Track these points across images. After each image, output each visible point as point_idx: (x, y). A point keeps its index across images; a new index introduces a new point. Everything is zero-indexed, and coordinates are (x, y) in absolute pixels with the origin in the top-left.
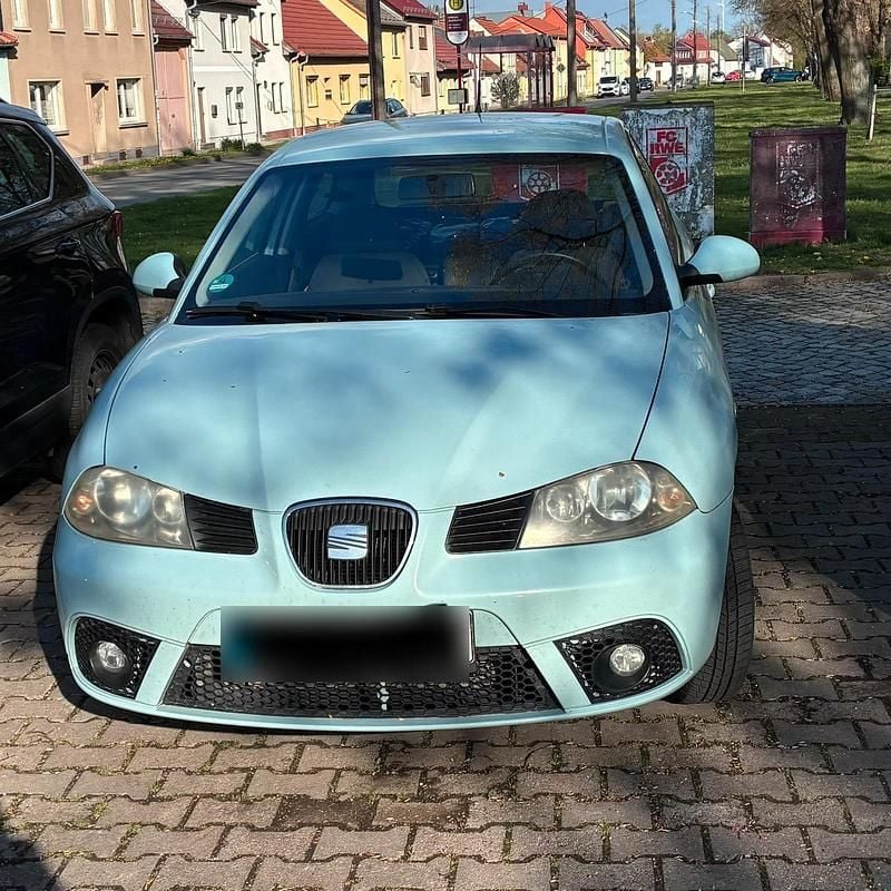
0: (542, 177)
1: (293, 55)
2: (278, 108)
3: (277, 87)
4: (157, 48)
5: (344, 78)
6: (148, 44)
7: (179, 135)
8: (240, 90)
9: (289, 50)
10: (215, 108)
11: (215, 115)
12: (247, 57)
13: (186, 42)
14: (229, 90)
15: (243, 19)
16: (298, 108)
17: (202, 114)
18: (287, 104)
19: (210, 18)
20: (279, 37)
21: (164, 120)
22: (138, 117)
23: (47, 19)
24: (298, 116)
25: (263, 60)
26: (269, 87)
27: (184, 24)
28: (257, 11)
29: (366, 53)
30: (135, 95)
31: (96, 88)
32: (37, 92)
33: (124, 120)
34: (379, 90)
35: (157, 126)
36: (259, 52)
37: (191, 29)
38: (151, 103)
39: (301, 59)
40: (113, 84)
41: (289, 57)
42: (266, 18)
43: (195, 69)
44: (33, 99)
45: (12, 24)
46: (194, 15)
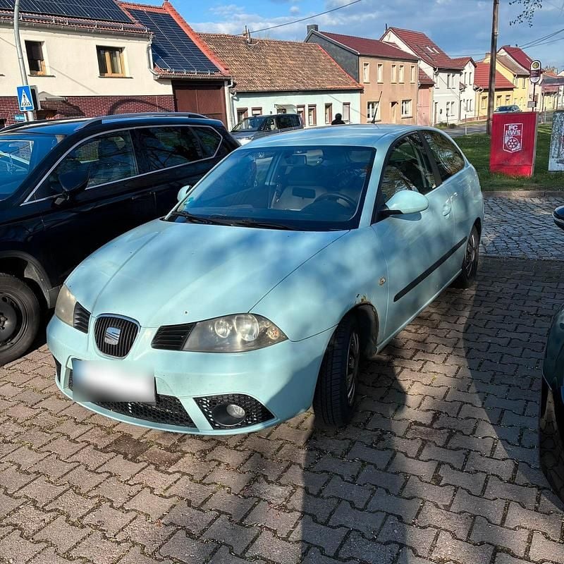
0: (514, 141)
1: (478, 88)
2: (468, 110)
3: (469, 102)
4: (420, 88)
5: (499, 97)
6: (416, 86)
7: (426, 121)
8: (453, 103)
9: (476, 87)
10: (441, 110)
11: (441, 113)
12: (457, 90)
13: (432, 85)
14: (448, 103)
15: (457, 75)
16: (477, 109)
17: (436, 113)
18: (473, 108)
19: (443, 76)
20: (472, 82)
21: (420, 115)
22: (409, 114)
23: (376, 78)
24: (477, 112)
25: (464, 91)
26: (466, 101)
27: (432, 78)
28: (464, 72)
29: (488, 87)
30: (409, 106)
31: (393, 104)
32: (371, 106)
33: (404, 115)
34: (491, 103)
35: (417, 117)
36: (463, 88)
37: (435, 80)
38: (415, 109)
39: (480, 90)
40: (400, 102)
41: (475, 90)
42: (468, 74)
43: (434, 95)
44: (369, 108)
45: (363, 80)
46: (437, 75)
